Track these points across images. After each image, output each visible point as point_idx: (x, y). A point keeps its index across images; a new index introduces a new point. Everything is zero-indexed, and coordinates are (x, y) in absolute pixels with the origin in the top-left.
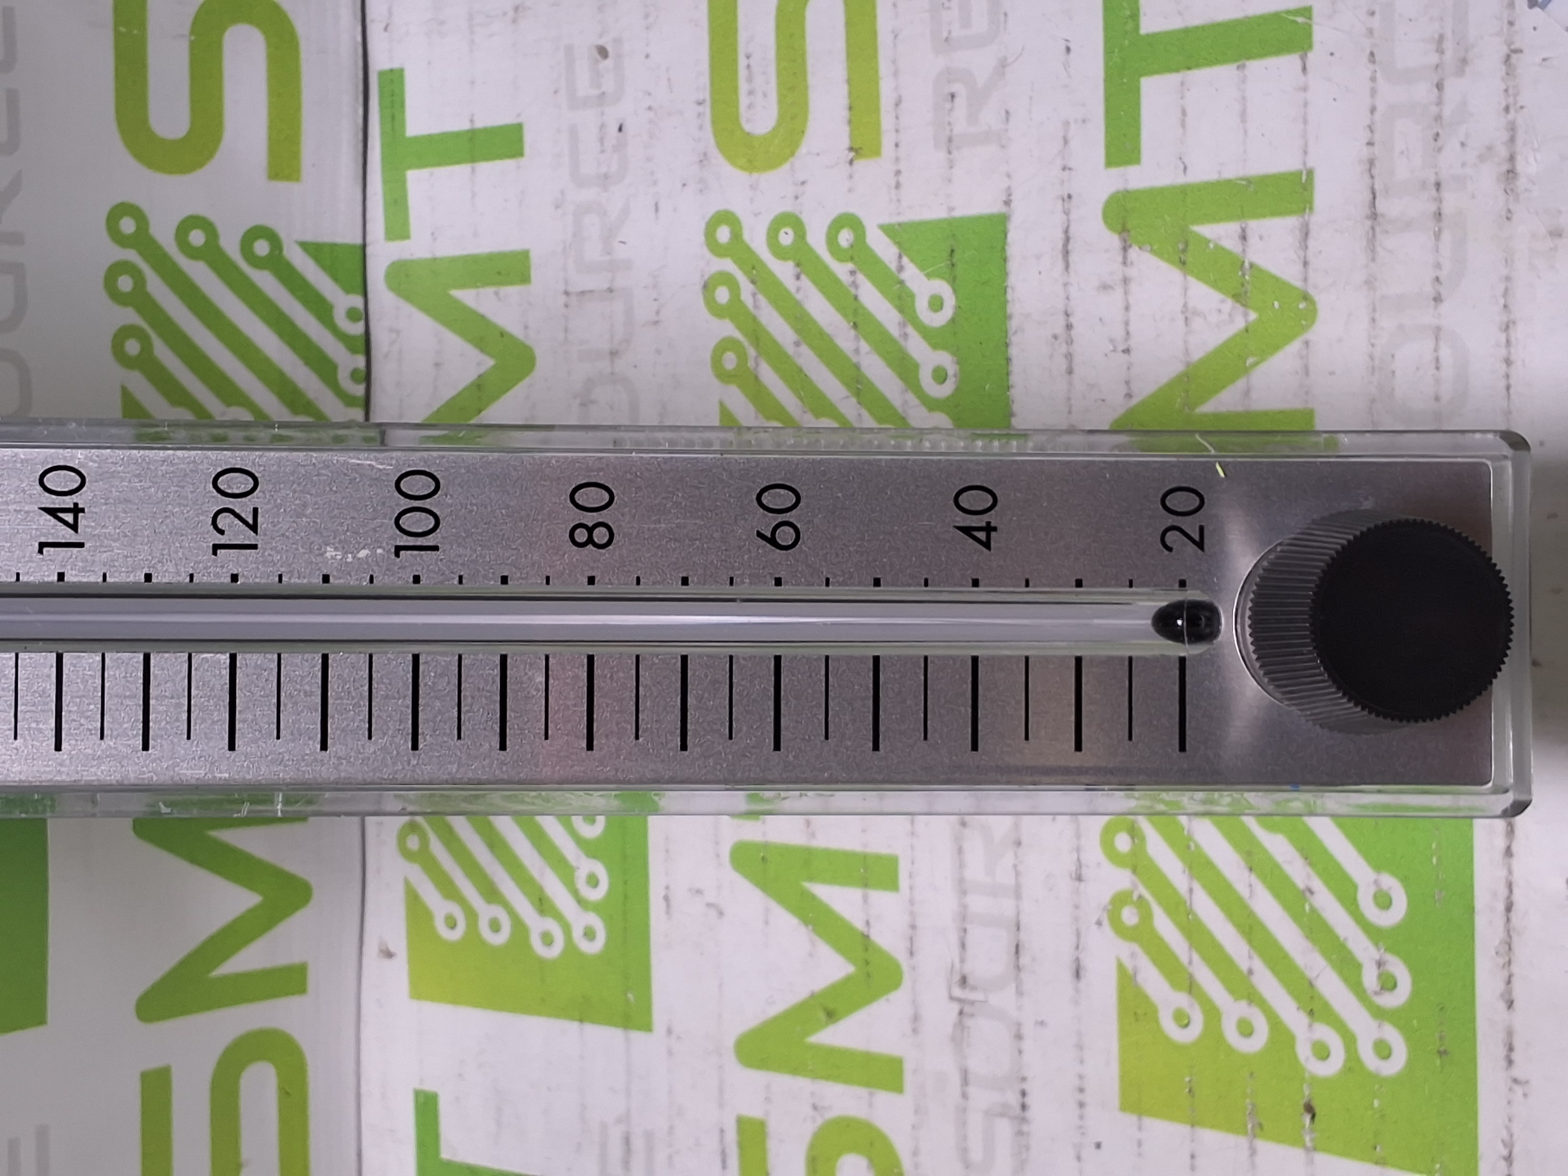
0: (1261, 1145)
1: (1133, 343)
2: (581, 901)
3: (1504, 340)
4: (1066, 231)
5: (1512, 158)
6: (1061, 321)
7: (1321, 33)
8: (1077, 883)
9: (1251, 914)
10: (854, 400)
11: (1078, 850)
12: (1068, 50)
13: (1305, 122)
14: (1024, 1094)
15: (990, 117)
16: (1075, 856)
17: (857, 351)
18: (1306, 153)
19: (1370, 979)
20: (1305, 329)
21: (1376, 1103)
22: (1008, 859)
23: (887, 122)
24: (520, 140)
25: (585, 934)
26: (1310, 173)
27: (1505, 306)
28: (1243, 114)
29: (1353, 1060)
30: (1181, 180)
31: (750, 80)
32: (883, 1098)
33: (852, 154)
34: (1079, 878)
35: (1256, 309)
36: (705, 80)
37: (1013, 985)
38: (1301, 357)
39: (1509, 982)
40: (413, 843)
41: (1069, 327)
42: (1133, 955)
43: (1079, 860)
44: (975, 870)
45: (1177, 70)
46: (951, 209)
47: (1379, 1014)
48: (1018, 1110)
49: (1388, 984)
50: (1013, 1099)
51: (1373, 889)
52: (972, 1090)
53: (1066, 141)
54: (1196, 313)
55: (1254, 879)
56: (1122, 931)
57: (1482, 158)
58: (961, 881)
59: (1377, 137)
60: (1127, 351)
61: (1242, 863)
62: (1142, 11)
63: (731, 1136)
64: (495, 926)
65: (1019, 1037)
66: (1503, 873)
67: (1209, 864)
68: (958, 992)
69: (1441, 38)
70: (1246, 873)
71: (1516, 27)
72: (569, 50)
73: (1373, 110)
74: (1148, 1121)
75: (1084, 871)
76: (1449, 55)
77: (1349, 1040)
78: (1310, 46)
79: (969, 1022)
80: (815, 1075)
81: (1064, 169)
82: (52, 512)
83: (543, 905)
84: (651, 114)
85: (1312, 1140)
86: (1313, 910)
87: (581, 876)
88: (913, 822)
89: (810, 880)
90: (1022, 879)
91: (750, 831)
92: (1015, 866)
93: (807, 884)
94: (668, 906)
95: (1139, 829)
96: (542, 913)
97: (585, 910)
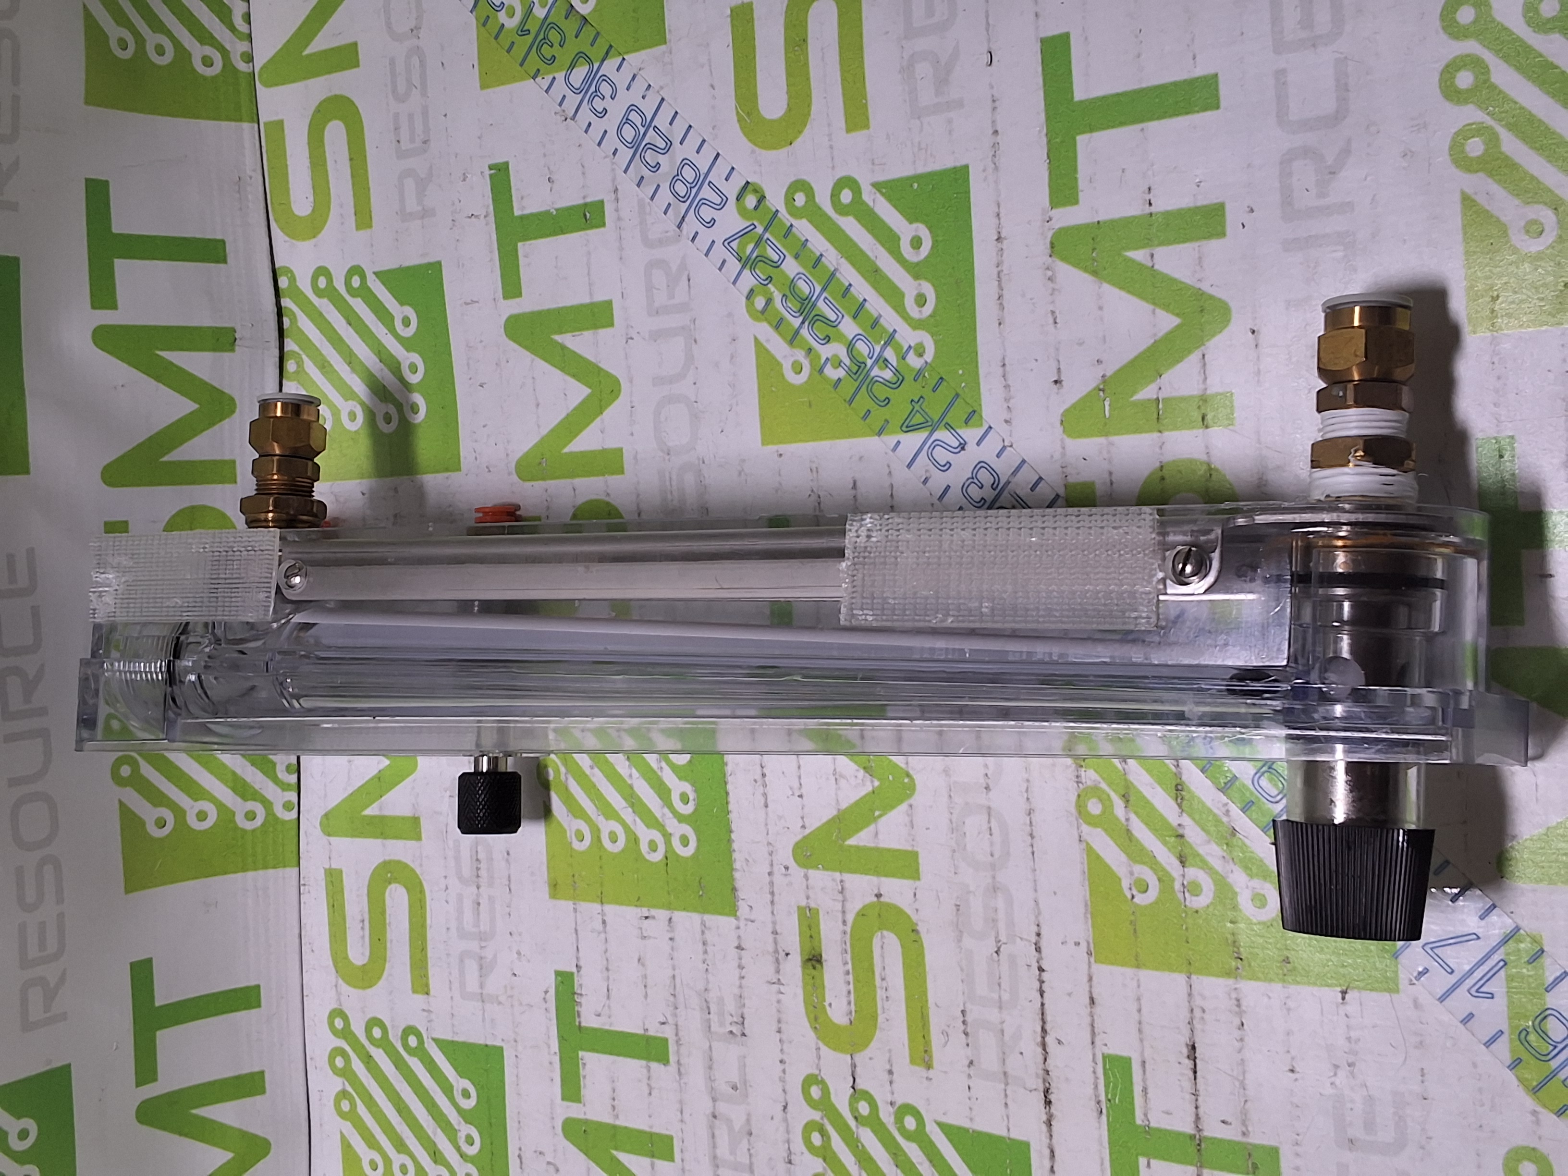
1: (804, 791)
2: (462, 1155)
3: (1028, 822)
6: (759, 771)
8: (789, 1165)
10: (630, 810)
11: (788, 1142)
16: (787, 1146)
17: (631, 776)
20: (910, 796)
22: (744, 1144)
27: (1028, 799)
34: (790, 1162)
35: (879, 780)
38: (908, 815)
40: (346, 1106)
41: (764, 775)
43: (789, 1149)
44: (723, 1151)
54: (841, 776)
58: (715, 1157)
60: (800, 796)
61: (892, 1162)
64: (404, 1169)
67: (870, 1159)
70: (895, 1168)
75: (793, 1157)
83: (436, 1155)
87: (462, 1136)
88: (682, 1113)
89: (616, 1149)
90: (754, 1160)
91: (575, 1111)
92: (749, 1150)
93: (614, 1152)
94: (521, 1163)
95: (827, 1131)
96: (435, 1162)
97: (465, 1161)
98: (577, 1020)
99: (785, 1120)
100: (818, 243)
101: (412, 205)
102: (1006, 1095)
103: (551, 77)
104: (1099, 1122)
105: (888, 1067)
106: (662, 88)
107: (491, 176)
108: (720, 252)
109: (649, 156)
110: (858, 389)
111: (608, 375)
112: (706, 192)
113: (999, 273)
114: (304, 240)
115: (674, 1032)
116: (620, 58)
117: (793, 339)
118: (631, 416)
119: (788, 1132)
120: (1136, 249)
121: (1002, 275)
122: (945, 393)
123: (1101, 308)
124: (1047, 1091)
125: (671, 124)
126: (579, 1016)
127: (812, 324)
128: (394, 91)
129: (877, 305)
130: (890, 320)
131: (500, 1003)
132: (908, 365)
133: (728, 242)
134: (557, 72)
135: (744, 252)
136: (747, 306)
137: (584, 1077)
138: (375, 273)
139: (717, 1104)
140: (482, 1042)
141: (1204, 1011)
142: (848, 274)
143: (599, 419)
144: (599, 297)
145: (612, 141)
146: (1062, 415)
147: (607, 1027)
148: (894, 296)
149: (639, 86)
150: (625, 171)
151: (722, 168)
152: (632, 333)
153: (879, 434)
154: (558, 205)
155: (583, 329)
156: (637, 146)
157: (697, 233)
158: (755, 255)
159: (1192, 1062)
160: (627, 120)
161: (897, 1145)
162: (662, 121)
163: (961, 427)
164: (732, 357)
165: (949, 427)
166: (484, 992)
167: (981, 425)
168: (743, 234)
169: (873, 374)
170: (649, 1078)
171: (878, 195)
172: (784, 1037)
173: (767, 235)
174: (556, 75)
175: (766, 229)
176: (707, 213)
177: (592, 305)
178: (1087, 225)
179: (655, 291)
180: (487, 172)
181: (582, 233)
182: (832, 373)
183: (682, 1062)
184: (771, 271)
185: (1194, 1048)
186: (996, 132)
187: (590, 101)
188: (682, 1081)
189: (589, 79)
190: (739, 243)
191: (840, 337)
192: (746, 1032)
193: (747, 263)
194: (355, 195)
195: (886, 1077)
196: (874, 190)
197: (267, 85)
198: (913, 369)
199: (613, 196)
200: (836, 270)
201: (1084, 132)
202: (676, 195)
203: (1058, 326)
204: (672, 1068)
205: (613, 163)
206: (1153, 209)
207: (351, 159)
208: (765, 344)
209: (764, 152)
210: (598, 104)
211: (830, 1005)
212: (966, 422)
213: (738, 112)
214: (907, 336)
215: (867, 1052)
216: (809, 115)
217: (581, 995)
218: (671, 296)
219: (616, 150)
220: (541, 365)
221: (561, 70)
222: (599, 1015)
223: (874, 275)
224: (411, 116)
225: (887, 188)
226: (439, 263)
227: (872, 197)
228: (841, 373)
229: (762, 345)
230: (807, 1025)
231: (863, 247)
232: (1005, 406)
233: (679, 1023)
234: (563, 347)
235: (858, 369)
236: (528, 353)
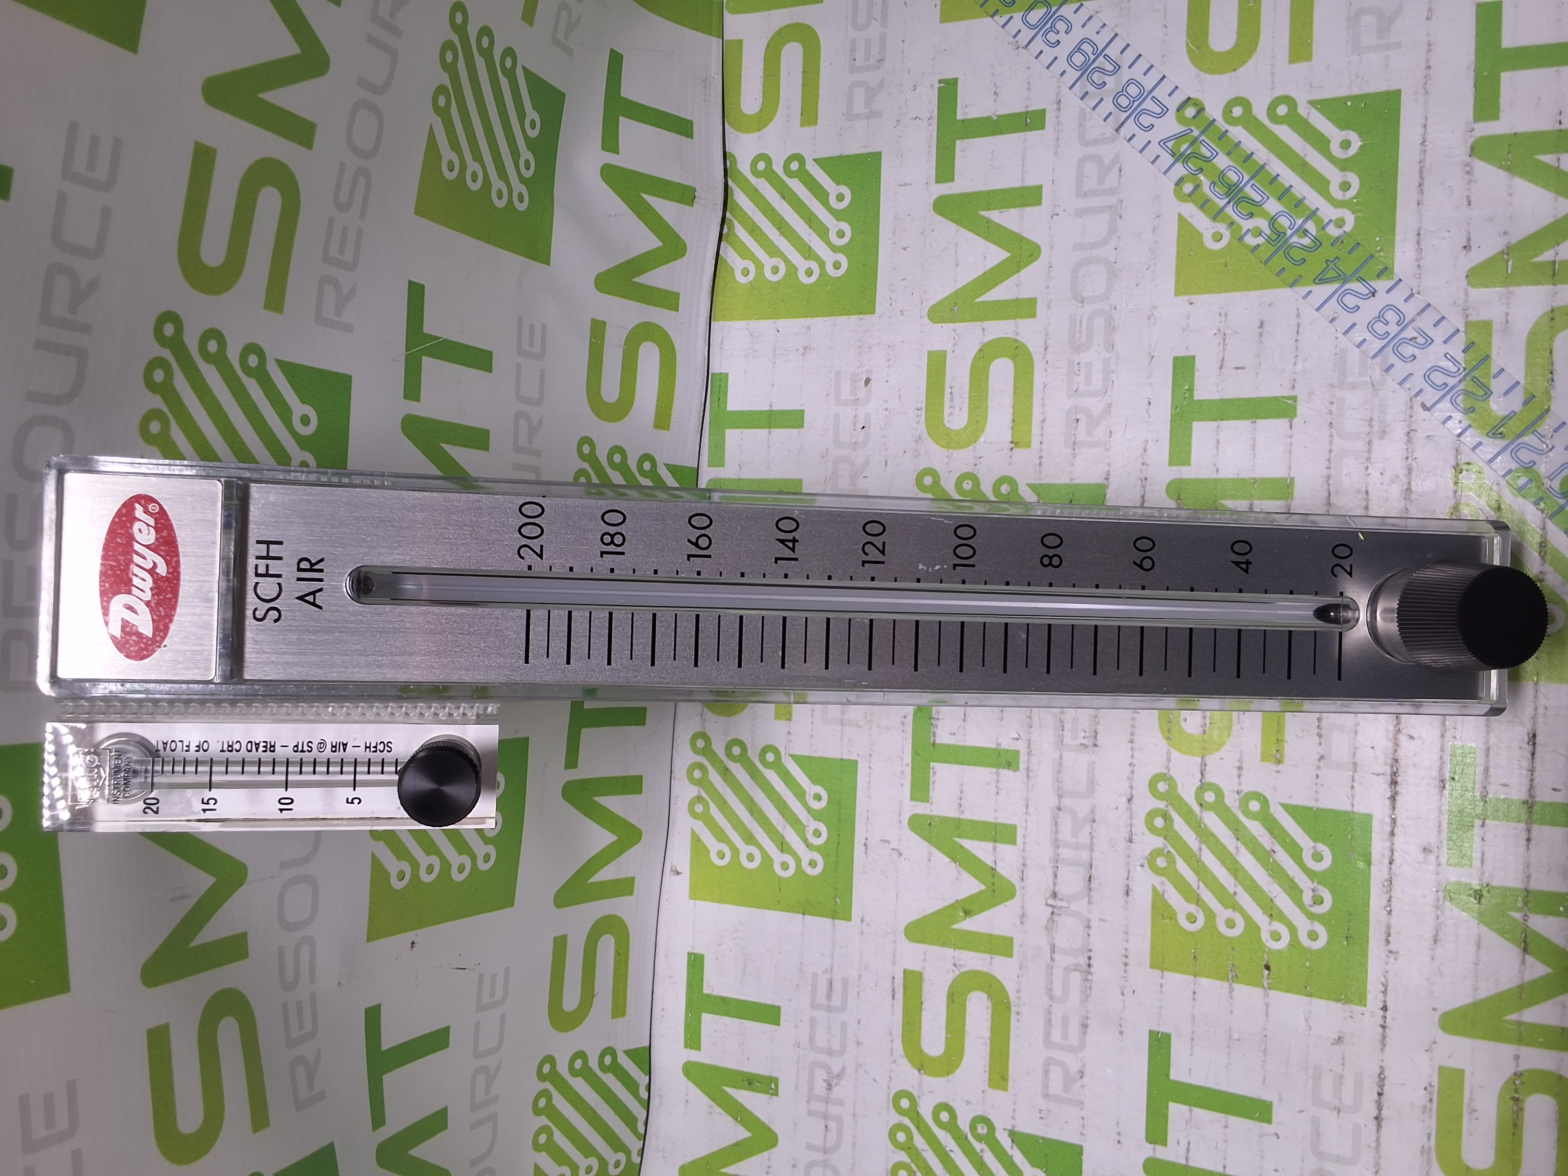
0: (1236, 986)
2: (808, 845)
4: (1143, 497)
5: (1409, 483)
7: (1301, 410)
8: (1129, 844)
9: (1236, 862)
11: (1131, 825)
12: (1150, 403)
13: (1290, 453)
14: (1090, 958)
15: (1099, 433)
16: (1129, 829)
18: (1290, 469)
19: (1307, 898)
21: (1308, 964)
22: (1087, 829)
23: (1035, 430)
24: (802, 419)
25: (810, 864)
26: (1292, 479)
28: (1253, 447)
29: (1295, 941)
30: (1215, 476)
31: (951, 400)
32: (998, 959)
33: (1012, 445)
34: (1131, 841)
36: (923, 397)
37: (1087, 899)
39: (1389, 901)
40: (699, 808)
42: (1163, 883)
43: (1131, 831)
44: (1065, 834)
45: (1216, 420)
46: (1072, 479)
47: (1312, 917)
48: (1086, 967)
49: (1318, 901)
50: (1083, 961)
51: (1312, 851)
52: (1056, 956)
53: (1145, 450)
55: (1239, 844)
56: (1156, 871)
57: (1392, 482)
58: (1056, 840)
59: (1332, 466)
62: (1195, 388)
63: (899, 980)
64: (750, 857)
65: (1089, 927)
66: (1388, 844)
67: (1212, 836)
68: (1051, 902)
69: (1371, 419)
70: (1235, 840)
71: (1414, 418)
72: (838, 374)
73: (1330, 451)
74: (1167, 974)
75: (1134, 837)
76: (1376, 429)
77: (1293, 930)
78: (1295, 416)
79: (1056, 918)
80: (955, 947)
81: (1143, 464)
82: (782, 541)
83: (783, 846)
84: (887, 412)
85: (1268, 984)
86: (1274, 861)
87: (810, 830)
88: (1027, 807)
89: (959, 837)
90: (1094, 840)
91: (922, 809)
92: (1091, 833)
93: (957, 839)
94: (866, 850)
95: (1170, 815)
96: (782, 851)
97: (811, 850)
98: (932, 738)
99: (1130, 809)
100: (1250, 143)
101: (859, 107)
102: (1353, 780)
103: (1008, 16)
104: (1441, 796)
105: (1238, 764)
106: (1116, 26)
107: (939, 88)
108: (1155, 149)
109: (1096, 77)
110: (1276, 252)
111: (1029, 242)
112: (1149, 104)
113: (1421, 168)
114: (748, 132)
115: (1027, 745)
116: (1079, 4)
117: (1217, 215)
118: (1049, 273)
119: (1131, 818)
120: (1546, 153)
121: (1424, 169)
122: (1360, 255)
123: (1510, 195)
124: (1394, 774)
125: (1122, 52)
126: (934, 735)
127: (1237, 203)
128: (854, 22)
129: (1301, 188)
130: (1314, 199)
131: (859, 726)
132: (1327, 234)
133: (1163, 142)
134: (1014, 12)
135: (1179, 149)
136: (1175, 190)
137: (934, 782)
138: (814, 160)
139: (1063, 799)
140: (838, 757)
141: (1546, 708)
142: (1276, 166)
143: (1016, 275)
144: (1030, 182)
145: (1061, 64)
146: (1468, 271)
147: (961, 744)
148: (1320, 184)
149: (1094, 25)
150: (1071, 88)
151: (1166, 86)
152: (1057, 210)
153: (1292, 285)
154: (999, 113)
155: (1011, 207)
156: (1085, 70)
157: (1134, 135)
158: (1188, 152)
159: (1532, 747)
160: (1078, 49)
161: (1239, 822)
162: (1113, 51)
163: (1372, 280)
164: (1155, 229)
165: (1361, 279)
166: (845, 718)
167: (1392, 278)
168: (1179, 137)
169: (1291, 241)
170: (997, 782)
171: (1313, 110)
172: (1134, 745)
173: (1202, 138)
174: (1013, 15)
175: (1202, 133)
176: (1146, 120)
177: (1023, 188)
178: (1505, 136)
179: (1085, 179)
180: (937, 85)
181: (1022, 134)
182: (1251, 241)
183: (1031, 768)
184: (1201, 164)
185: (1534, 736)
186: (1429, 67)
187: (1045, 34)
188: (1030, 783)
189: (1044, 20)
190: (1174, 144)
191: (1264, 214)
192: (1098, 744)
193: (1179, 157)
194: (803, 99)
195: (1236, 771)
196: (1309, 106)
197: (731, 12)
198: (1331, 237)
199: (1056, 106)
200: (1265, 164)
201: (1508, 70)
202: (1118, 106)
203: (1472, 207)
204: (1021, 774)
205: (1059, 82)
206: (1562, 127)
207: (804, 72)
208: (1189, 219)
209: (1208, 76)
210: (1052, 37)
211: (1185, 720)
212: (1379, 276)
213: (1188, 46)
214: (1328, 212)
215: (1216, 755)
216: (1256, 49)
217: (938, 719)
218: (1101, 182)
219: (1064, 72)
220: (965, 233)
221: (1020, 11)
222: (954, 734)
223: (1302, 168)
224: (868, 42)
225: (1324, 106)
226: (879, 154)
227: (1307, 111)
228: (1260, 240)
229: (1185, 220)
230: (1160, 735)
231: (1294, 147)
232: (1416, 264)
233: (1032, 739)
234: (988, 221)
235: (1278, 236)
236: (954, 225)
